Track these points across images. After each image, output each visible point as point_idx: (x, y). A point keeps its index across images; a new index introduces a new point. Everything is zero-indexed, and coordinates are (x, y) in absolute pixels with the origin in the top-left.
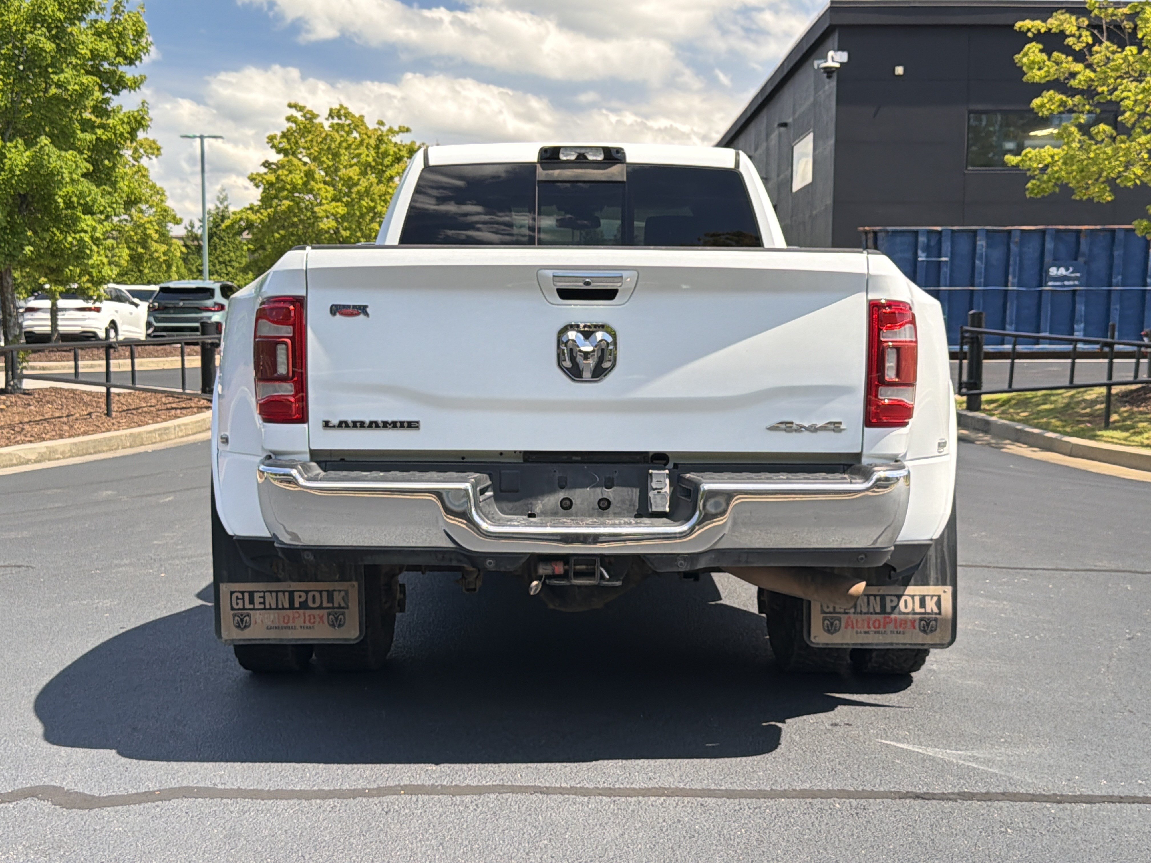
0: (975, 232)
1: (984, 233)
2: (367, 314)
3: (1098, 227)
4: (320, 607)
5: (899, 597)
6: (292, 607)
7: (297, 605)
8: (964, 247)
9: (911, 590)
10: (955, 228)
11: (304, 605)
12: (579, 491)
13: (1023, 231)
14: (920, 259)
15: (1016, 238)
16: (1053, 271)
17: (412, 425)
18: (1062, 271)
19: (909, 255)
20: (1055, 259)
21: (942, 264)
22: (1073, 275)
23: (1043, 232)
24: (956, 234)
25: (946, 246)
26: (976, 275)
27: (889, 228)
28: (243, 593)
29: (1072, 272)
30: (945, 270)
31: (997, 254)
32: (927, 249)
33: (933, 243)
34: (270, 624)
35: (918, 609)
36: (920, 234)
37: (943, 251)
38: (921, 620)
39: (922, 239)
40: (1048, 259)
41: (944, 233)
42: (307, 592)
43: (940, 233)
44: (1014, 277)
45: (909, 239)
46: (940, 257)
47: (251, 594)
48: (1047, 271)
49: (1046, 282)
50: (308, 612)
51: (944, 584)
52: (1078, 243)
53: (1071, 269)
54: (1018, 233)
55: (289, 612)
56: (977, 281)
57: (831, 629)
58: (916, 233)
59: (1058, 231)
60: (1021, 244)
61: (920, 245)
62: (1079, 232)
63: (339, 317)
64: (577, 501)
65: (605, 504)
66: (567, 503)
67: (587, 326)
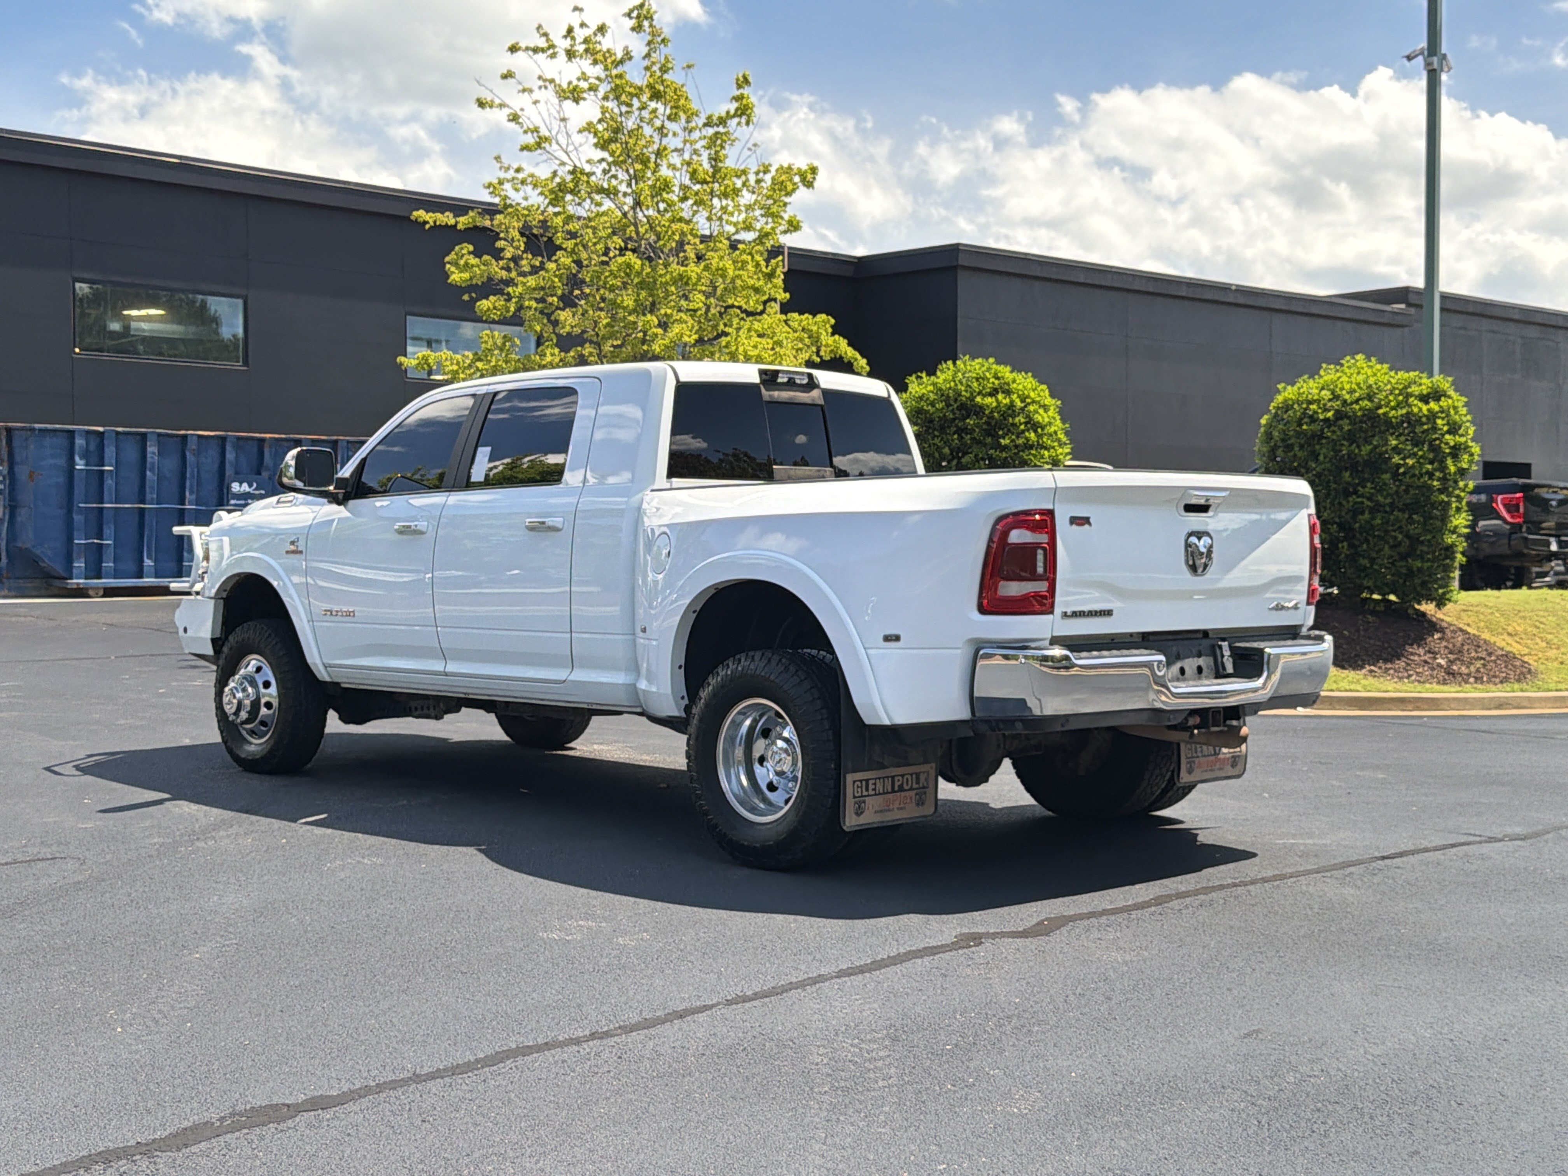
0: (144, 436)
1: (155, 437)
2: (1090, 524)
3: (283, 436)
4: (911, 789)
6: (893, 791)
7: (896, 788)
8: (131, 453)
10: (120, 429)
11: (901, 789)
12: (1187, 661)
13: (200, 436)
14: (78, 467)
15: (192, 445)
16: (236, 487)
17: (1108, 613)
18: (245, 487)
19: (62, 462)
20: (237, 473)
21: (106, 475)
22: (257, 492)
23: (223, 439)
24: (121, 437)
25: (110, 452)
26: (148, 490)
27: (37, 426)
28: (861, 781)
29: (256, 489)
30: (109, 482)
31: (171, 464)
32: (85, 455)
33: (92, 447)
34: (877, 808)
36: (76, 435)
37: (106, 460)
39: (80, 442)
40: (229, 471)
41: (106, 435)
42: (902, 776)
43: (101, 435)
44: (191, 493)
45: (62, 441)
46: (103, 465)
47: (867, 781)
48: (229, 488)
49: (228, 501)
50: (903, 794)
52: (261, 454)
53: (255, 485)
54: (195, 438)
55: (890, 796)
56: (148, 497)
58: (72, 433)
59: (239, 438)
60: (198, 453)
61: (77, 449)
62: (263, 440)
63: (1074, 527)
64: (1187, 669)
65: (1200, 670)
66: (1182, 671)
67: (1198, 532)
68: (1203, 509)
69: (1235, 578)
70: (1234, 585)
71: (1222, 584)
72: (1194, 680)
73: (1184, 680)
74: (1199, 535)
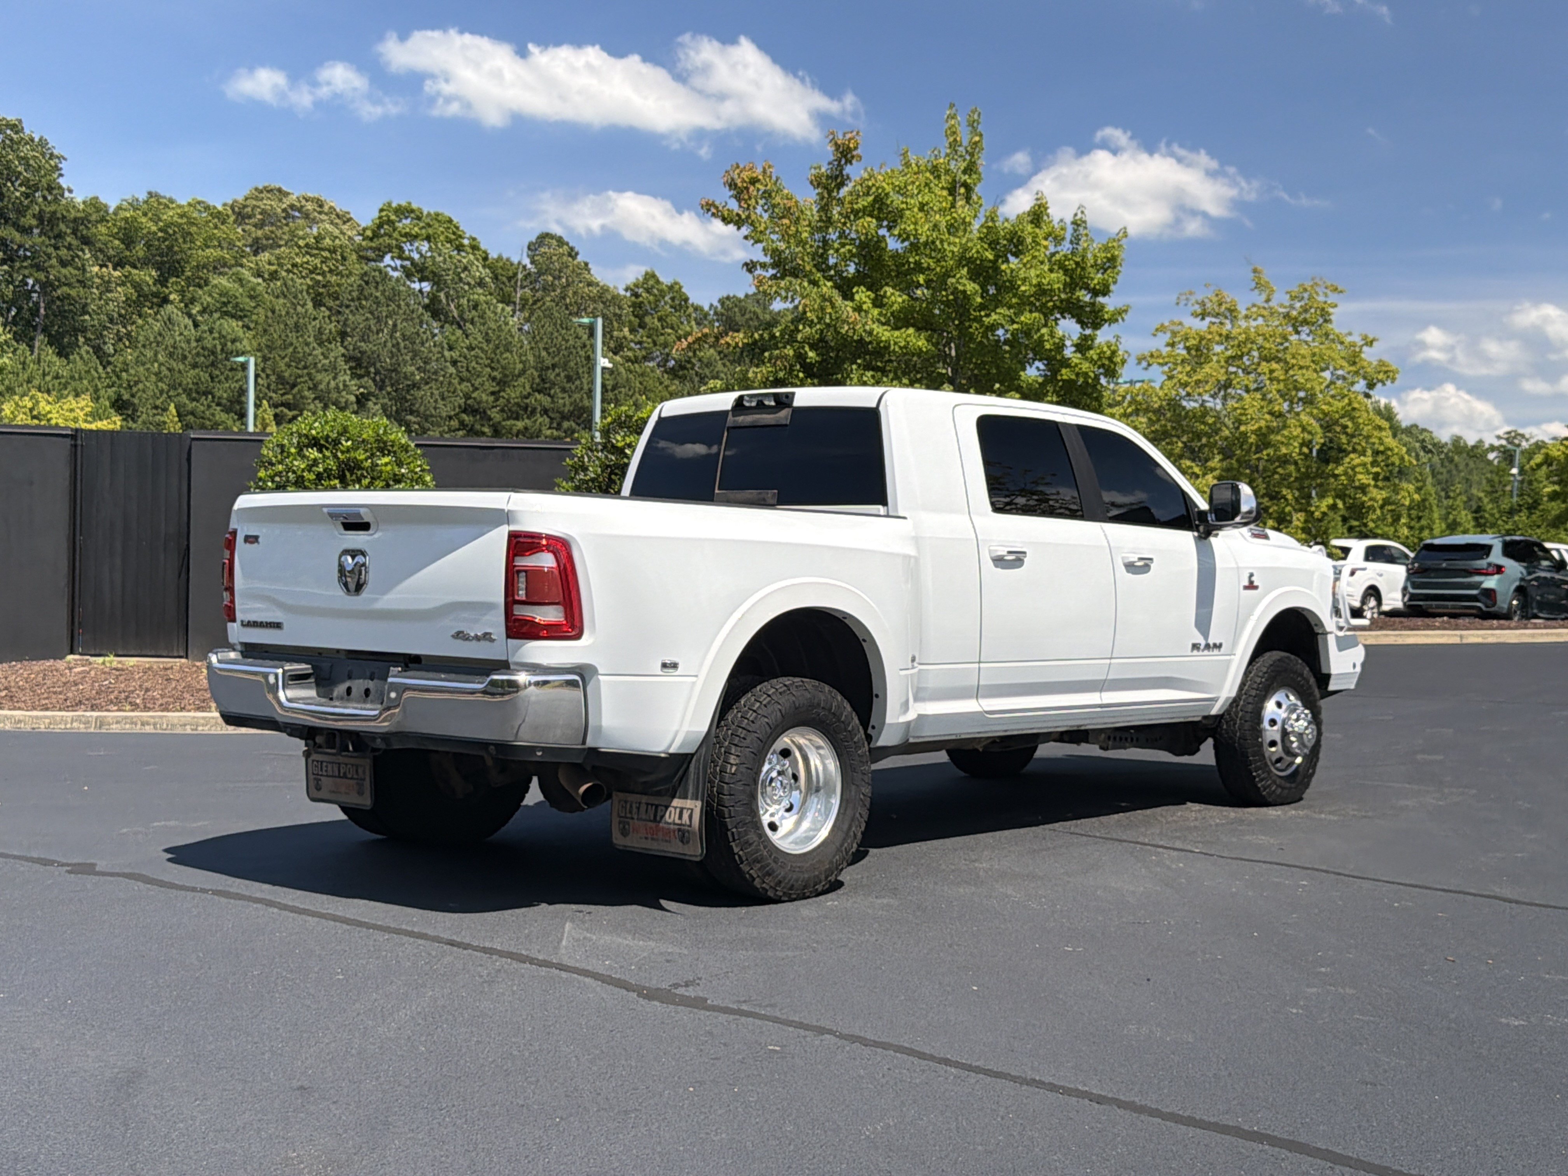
2: (258, 541)
4: (352, 778)
5: (667, 807)
6: (339, 777)
9: (676, 802)
11: (345, 776)
12: (357, 681)
17: (278, 626)
35: (677, 821)
38: (679, 830)
51: (697, 799)
55: (338, 780)
57: (624, 833)
63: (248, 545)
64: (354, 690)
65: (367, 692)
66: (349, 691)
67: (353, 551)
68: (364, 527)
69: (393, 600)
70: (395, 606)
71: (378, 605)
72: (358, 702)
73: (348, 700)
74: (354, 553)
